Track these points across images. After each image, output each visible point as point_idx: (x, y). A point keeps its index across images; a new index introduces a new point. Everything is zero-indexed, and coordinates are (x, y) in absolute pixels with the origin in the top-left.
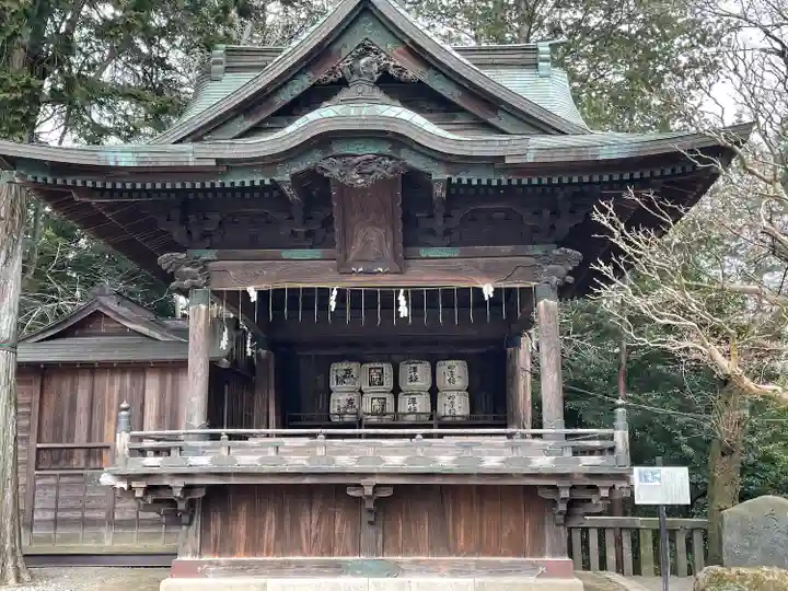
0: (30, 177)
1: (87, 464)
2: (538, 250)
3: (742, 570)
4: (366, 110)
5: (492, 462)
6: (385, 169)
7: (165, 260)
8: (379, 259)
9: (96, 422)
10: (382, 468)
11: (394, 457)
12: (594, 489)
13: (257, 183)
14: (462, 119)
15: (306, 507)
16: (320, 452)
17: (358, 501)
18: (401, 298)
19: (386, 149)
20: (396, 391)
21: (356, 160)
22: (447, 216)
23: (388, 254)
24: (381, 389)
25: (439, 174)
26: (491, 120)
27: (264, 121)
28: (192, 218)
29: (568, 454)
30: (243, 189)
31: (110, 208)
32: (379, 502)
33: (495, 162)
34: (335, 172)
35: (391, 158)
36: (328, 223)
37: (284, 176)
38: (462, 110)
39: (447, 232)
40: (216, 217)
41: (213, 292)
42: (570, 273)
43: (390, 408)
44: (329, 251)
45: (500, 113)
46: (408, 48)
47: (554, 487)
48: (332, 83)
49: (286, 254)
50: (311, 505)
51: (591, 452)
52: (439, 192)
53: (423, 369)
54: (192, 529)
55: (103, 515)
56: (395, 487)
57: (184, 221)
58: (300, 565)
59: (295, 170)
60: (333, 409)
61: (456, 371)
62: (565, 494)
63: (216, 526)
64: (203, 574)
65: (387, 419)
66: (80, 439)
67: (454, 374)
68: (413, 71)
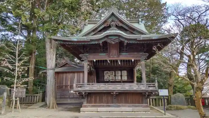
0: (60, 43)
1: (65, 88)
2: (141, 53)
3: (174, 106)
4: (114, 31)
5: (135, 88)
6: (117, 41)
7: (80, 55)
8: (115, 55)
9: (67, 81)
10: (117, 90)
11: (118, 87)
12: (152, 93)
13: (96, 43)
14: (128, 32)
15: (104, 96)
16: (107, 87)
17: (113, 95)
18: (119, 61)
19: (117, 37)
20: (115, 76)
21: (112, 39)
22: (126, 48)
23: (117, 54)
24: (113, 75)
25: (126, 42)
26: (133, 32)
27: (97, 33)
28: (85, 49)
29: (148, 87)
30: (94, 44)
31: (71, 47)
32: (116, 95)
33: (135, 40)
34: (109, 41)
35: (118, 39)
36: (107, 49)
37: (101, 42)
38: (128, 30)
39: (126, 51)
40: (88, 48)
41: (88, 61)
42: (146, 57)
43: (114, 78)
44: (107, 54)
45: (135, 31)
46: (119, 21)
47: (145, 93)
48: (107, 27)
49: (100, 54)
50: (105, 95)
51: (151, 87)
52: (125, 44)
53: (120, 72)
54: (85, 100)
55: (68, 97)
56: (119, 92)
57: (83, 49)
58: (103, 105)
59: (102, 41)
60: (105, 79)
61: (125, 72)
62: (147, 94)
63: (89, 99)
64: (87, 107)
65: (114, 81)
66: (64, 84)
67: (125, 73)
68: (121, 25)
